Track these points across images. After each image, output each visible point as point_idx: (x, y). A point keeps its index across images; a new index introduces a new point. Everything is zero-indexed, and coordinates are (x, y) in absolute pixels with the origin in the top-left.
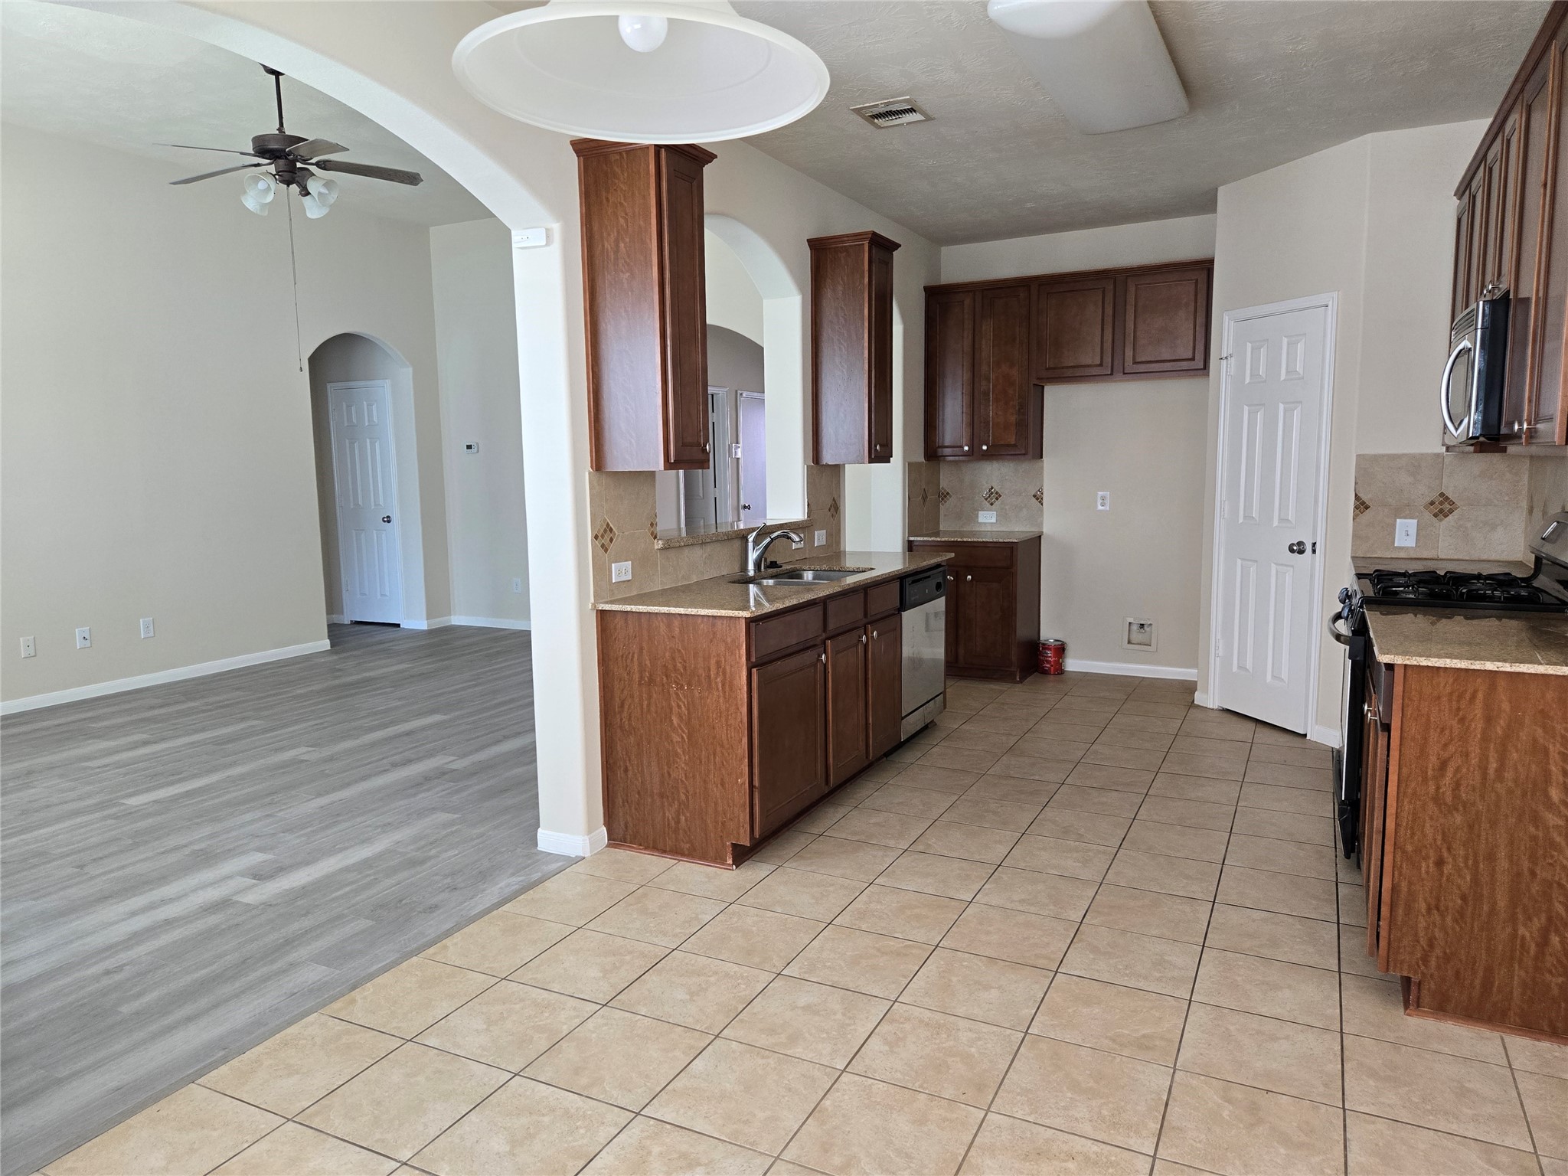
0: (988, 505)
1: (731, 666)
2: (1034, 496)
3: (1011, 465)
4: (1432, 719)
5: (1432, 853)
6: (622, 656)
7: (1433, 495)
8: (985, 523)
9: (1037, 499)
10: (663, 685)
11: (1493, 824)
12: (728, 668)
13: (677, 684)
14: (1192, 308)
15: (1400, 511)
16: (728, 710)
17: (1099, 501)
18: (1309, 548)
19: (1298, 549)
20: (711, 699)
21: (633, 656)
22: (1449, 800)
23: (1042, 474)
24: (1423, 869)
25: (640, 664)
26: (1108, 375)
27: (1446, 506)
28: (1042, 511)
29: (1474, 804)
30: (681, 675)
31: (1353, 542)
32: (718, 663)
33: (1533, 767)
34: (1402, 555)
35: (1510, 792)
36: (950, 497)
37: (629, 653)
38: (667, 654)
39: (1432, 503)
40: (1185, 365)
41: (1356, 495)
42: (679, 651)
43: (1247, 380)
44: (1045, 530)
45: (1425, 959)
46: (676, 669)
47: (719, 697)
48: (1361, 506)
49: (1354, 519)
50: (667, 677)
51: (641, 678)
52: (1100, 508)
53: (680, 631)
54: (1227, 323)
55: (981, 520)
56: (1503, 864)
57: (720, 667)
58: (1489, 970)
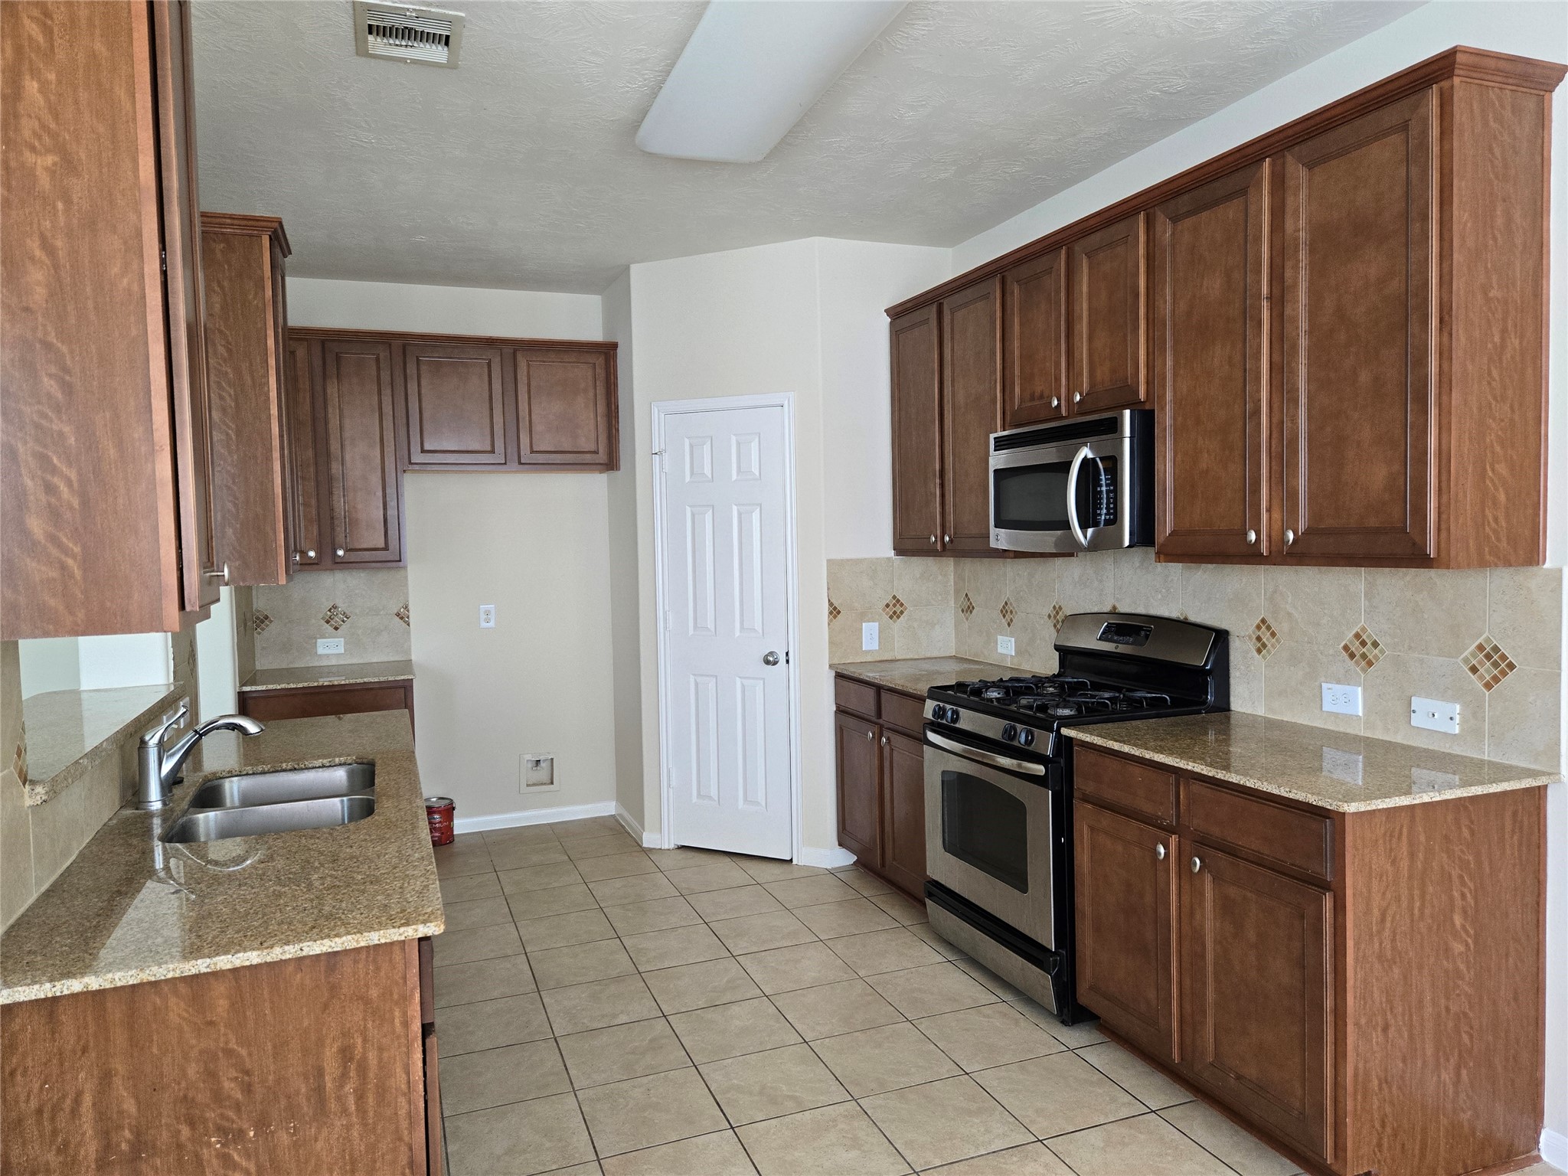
0: (331, 629)
1: (381, 1049)
2: (398, 615)
3: (362, 575)
4: (1374, 867)
5: (1379, 1019)
6: (39, 1111)
7: (888, 599)
8: (328, 656)
9: (402, 618)
10: (180, 1146)
11: (1420, 967)
12: (372, 1057)
13: (222, 1131)
14: (591, 394)
15: (863, 617)
16: (372, 1148)
17: (483, 616)
18: (782, 658)
19: (769, 661)
20: (327, 1140)
21: (77, 1101)
22: (1389, 954)
23: (406, 585)
24: (1374, 1040)
25: (102, 1115)
26: (502, 464)
27: (898, 609)
28: (409, 633)
29: (1406, 953)
30: (238, 1107)
31: (829, 649)
32: (346, 1054)
33: (1443, 896)
34: (869, 659)
35: (1430, 929)
36: (271, 622)
37: (64, 1097)
38: (192, 1070)
39: (887, 606)
40: (588, 458)
41: (829, 600)
42: (229, 1053)
43: (688, 479)
44: (413, 658)
45: (1380, 1145)
46: (218, 1097)
47: (348, 1127)
48: (834, 612)
49: (829, 624)
50: (192, 1124)
51: (107, 1147)
52: (484, 625)
53: (232, 1005)
54: (656, 416)
55: (321, 651)
56: (1429, 1010)
57: (351, 1059)
58: (1424, 1130)
